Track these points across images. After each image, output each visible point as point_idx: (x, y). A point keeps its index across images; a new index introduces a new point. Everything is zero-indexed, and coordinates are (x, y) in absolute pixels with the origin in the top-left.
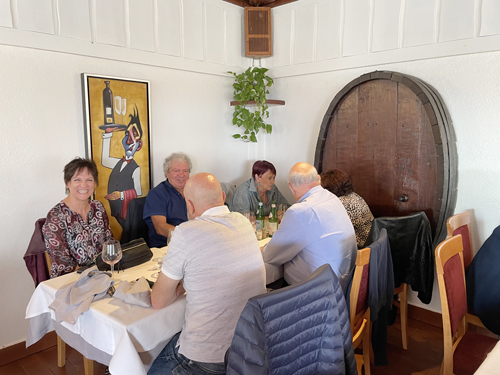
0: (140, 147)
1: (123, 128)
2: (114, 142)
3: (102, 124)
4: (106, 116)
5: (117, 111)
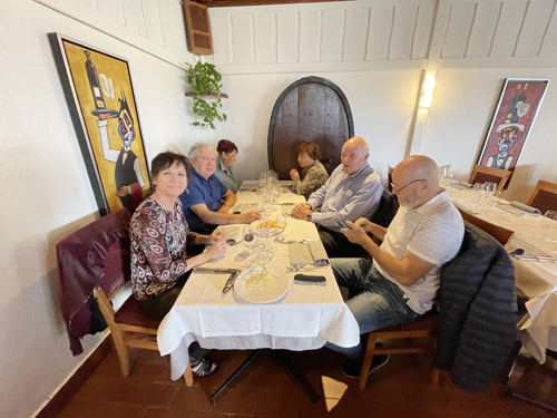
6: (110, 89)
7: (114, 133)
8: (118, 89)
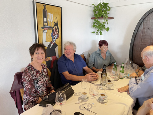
0: (58, 37)
1: (51, 28)
2: (47, 35)
3: (43, 26)
4: (44, 22)
5: (49, 20)
6: (51, 19)
7: (49, 35)
8: (55, 18)
